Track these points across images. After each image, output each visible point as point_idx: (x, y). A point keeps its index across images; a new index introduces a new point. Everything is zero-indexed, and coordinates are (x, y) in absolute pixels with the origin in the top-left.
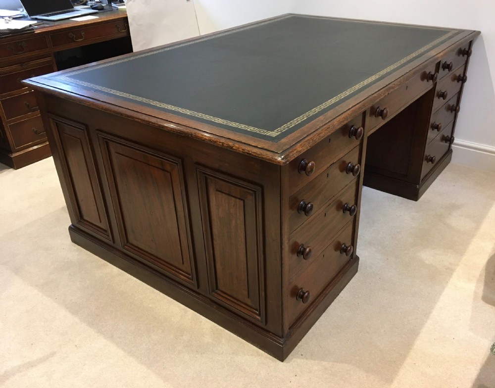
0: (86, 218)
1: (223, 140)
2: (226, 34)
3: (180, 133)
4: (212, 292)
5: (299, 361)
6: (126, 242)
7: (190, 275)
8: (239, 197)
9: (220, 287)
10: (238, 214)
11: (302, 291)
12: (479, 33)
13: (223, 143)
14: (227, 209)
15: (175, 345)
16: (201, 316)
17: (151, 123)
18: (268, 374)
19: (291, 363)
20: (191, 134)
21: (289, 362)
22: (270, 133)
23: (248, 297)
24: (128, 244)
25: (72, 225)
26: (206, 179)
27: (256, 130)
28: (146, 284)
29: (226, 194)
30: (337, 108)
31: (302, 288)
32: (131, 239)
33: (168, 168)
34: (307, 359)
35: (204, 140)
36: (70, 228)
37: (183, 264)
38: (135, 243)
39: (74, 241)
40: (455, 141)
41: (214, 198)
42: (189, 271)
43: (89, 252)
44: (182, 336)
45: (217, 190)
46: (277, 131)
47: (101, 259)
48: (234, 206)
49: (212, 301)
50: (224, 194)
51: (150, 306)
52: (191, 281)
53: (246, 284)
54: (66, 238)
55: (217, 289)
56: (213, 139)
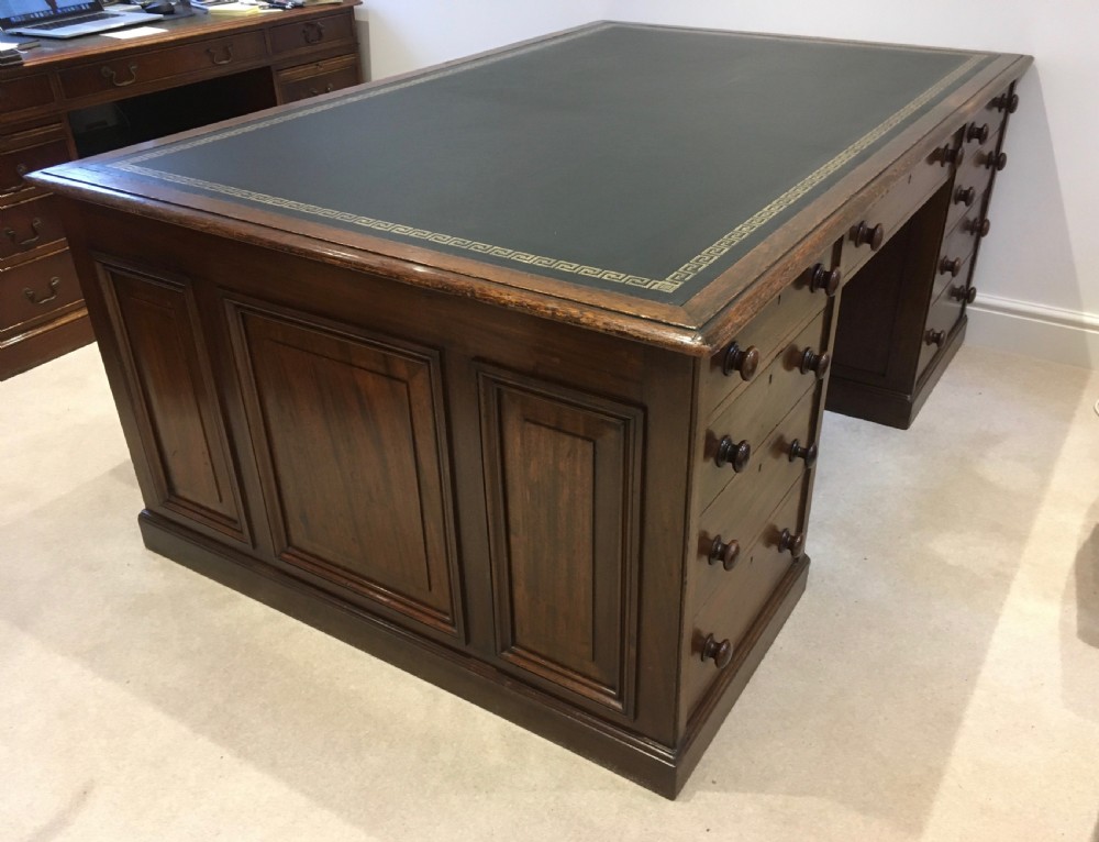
0: (181, 492)
1: (552, 305)
2: (477, 64)
3: (443, 288)
4: (503, 650)
5: (710, 796)
6: (285, 546)
7: (447, 614)
8: (581, 432)
9: (519, 639)
10: (578, 472)
11: (713, 642)
12: (1030, 59)
13: (554, 310)
14: (551, 462)
15: (425, 776)
16: (474, 706)
17: (367, 269)
18: (646, 830)
19: (692, 801)
20: (473, 292)
21: (688, 801)
22: (658, 285)
23: (593, 659)
24: (290, 549)
25: (147, 509)
26: (500, 393)
27: (622, 278)
28: (334, 639)
29: (549, 427)
30: (789, 223)
31: (711, 635)
32: (298, 536)
33: (401, 370)
34: (726, 790)
35: (504, 305)
36: (142, 518)
37: (430, 589)
38: (307, 545)
39: (151, 544)
40: (978, 298)
41: (518, 439)
42: (447, 607)
43: (190, 572)
44: (437, 754)
45: (527, 420)
46: (673, 278)
47: (221, 586)
48: (569, 455)
49: (500, 670)
50: (543, 429)
51: (352, 687)
52: (450, 628)
53: (590, 631)
54: (132, 539)
55: (514, 643)
56: (529, 300)
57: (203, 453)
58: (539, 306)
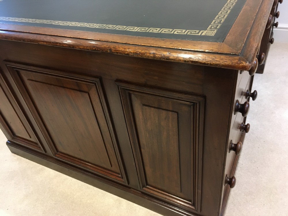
0: (18, 135)
3: (95, 50)
4: (143, 187)
6: (56, 152)
7: (119, 174)
8: (171, 109)
9: (149, 183)
10: (171, 126)
13: (154, 54)
14: (157, 122)
16: (134, 204)
17: (58, 45)
20: (110, 50)
22: (204, 33)
23: (181, 192)
24: (58, 153)
25: (9, 140)
27: (184, 32)
28: (80, 181)
29: (155, 107)
32: (60, 149)
35: (128, 54)
36: (7, 143)
37: (112, 166)
38: (63, 151)
39: (13, 152)
41: (141, 113)
42: (119, 171)
43: (27, 160)
45: (144, 105)
46: (211, 28)
47: (39, 165)
48: (165, 119)
49: (142, 193)
50: (152, 109)
51: (88, 201)
52: (121, 179)
53: (179, 182)
54: (7, 150)
55: (147, 184)
56: (140, 50)
57: (20, 122)
58: (146, 53)
